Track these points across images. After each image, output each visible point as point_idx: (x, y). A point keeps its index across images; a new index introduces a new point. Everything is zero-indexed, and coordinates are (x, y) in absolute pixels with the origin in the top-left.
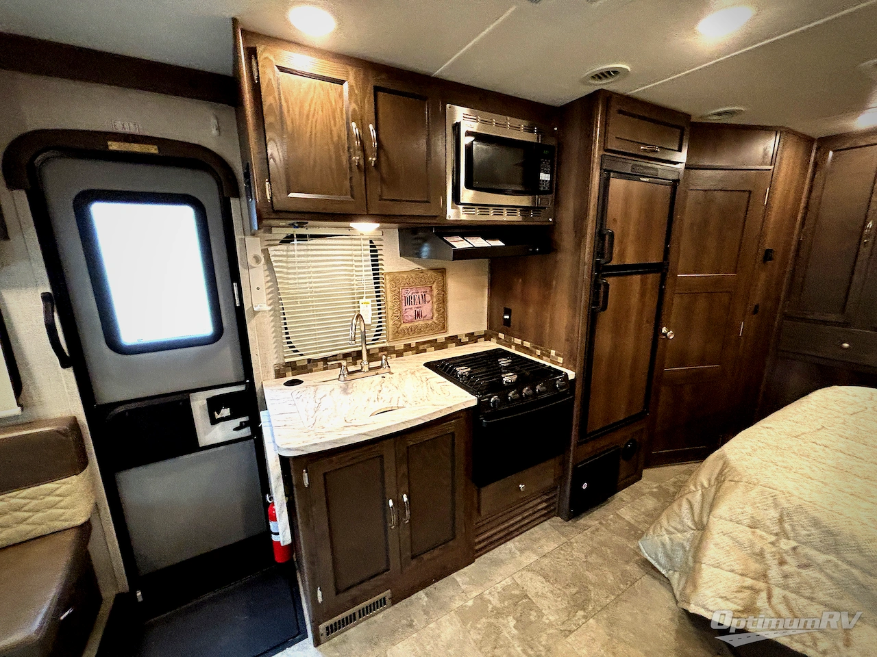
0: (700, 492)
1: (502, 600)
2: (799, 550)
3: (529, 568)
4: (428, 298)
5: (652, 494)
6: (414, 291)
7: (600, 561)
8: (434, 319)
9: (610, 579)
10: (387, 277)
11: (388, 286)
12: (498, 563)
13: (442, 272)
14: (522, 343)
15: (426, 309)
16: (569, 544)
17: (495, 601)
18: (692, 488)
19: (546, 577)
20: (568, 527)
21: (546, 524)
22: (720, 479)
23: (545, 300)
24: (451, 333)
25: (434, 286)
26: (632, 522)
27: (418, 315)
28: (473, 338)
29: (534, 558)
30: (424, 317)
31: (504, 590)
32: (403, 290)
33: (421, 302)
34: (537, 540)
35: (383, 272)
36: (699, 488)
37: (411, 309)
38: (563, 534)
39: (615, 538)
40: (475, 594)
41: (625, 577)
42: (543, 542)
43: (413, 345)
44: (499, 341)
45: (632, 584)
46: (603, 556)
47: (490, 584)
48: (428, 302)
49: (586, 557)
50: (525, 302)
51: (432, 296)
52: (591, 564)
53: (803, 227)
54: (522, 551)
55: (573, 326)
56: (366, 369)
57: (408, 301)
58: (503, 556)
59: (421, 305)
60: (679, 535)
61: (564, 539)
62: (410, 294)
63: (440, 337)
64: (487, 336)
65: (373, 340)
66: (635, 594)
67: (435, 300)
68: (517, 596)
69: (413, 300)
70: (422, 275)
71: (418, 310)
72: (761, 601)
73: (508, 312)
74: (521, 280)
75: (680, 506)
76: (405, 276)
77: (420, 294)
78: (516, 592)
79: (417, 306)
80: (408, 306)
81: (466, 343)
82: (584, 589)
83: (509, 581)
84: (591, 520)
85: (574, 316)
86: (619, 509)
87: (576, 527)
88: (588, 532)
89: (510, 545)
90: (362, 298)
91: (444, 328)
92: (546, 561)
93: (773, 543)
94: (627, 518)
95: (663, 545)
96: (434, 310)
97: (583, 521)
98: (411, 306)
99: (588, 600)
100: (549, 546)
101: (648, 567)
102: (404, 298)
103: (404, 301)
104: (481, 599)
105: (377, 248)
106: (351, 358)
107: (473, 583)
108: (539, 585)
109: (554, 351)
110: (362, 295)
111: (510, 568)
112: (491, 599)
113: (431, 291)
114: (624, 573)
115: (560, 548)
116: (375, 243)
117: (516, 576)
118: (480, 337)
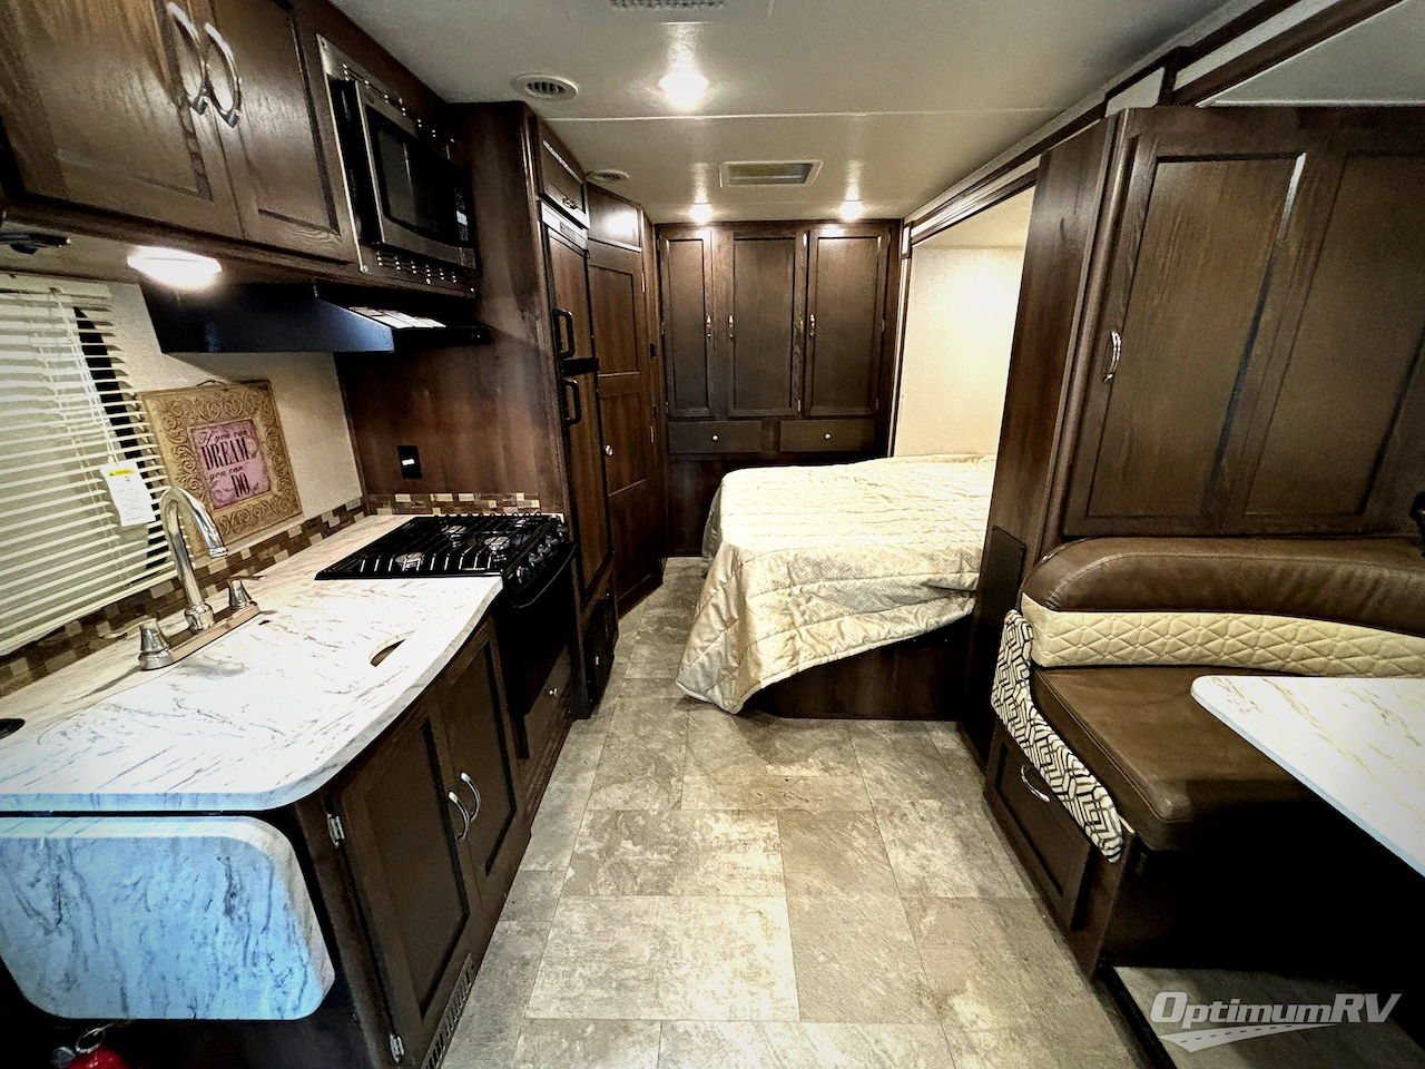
0: (721, 590)
1: (599, 838)
2: (804, 590)
3: (595, 789)
4: (251, 447)
5: (638, 642)
6: (220, 434)
7: (649, 727)
8: (275, 489)
9: (670, 735)
10: (151, 405)
11: (159, 426)
12: (559, 812)
13: (263, 385)
14: (456, 498)
15: (253, 471)
16: (610, 736)
17: (594, 845)
18: (713, 591)
19: (620, 781)
20: (596, 721)
21: (572, 735)
22: (737, 566)
23: (487, 418)
24: (309, 513)
25: (257, 419)
26: (645, 676)
27: (241, 486)
28: (345, 515)
29: (591, 775)
30: (255, 488)
31: (593, 827)
32: (197, 433)
33: (239, 456)
34: (577, 759)
35: (131, 392)
36: (719, 587)
37: (223, 474)
38: (598, 732)
39: (644, 700)
40: (566, 861)
41: (678, 725)
42: (584, 753)
43: (246, 555)
44: (399, 509)
45: (688, 725)
46: (647, 722)
47: (572, 837)
48: (254, 455)
49: (636, 735)
50: (444, 427)
51: (258, 443)
52: (645, 736)
53: (662, 321)
54: (572, 780)
55: (547, 450)
56: (205, 621)
57: (211, 457)
58: (557, 802)
59: (241, 464)
60: (714, 644)
61: (602, 736)
62: (213, 442)
63: (291, 525)
64: (368, 508)
65: (149, 566)
66: (696, 729)
67: (266, 448)
68: (610, 821)
69: (221, 454)
70: (227, 394)
71: (238, 474)
72: (799, 644)
73: (405, 453)
74: (427, 393)
75: (707, 616)
76: (193, 399)
77: (233, 439)
78: (607, 817)
79: (233, 466)
80: (215, 470)
81: (338, 528)
82: (659, 761)
83: (588, 818)
84: (610, 700)
85: (546, 436)
86: (624, 673)
87: (604, 716)
88: (617, 712)
89: (553, 785)
90: (104, 460)
91: (292, 504)
92: (605, 769)
93: (790, 595)
94: (637, 676)
95: (702, 665)
96: (271, 472)
97: (604, 706)
98: (221, 469)
99: (669, 766)
100: (595, 753)
101: (689, 702)
102: (200, 451)
103: (203, 460)
104: (578, 858)
105: (99, 329)
106: (107, 623)
107: (550, 855)
108: (619, 793)
109: (522, 495)
110: (103, 454)
111: (578, 804)
112: (587, 847)
113: (254, 428)
114: (676, 722)
115: (607, 746)
116: (90, 316)
117: (591, 806)
118: (356, 511)
